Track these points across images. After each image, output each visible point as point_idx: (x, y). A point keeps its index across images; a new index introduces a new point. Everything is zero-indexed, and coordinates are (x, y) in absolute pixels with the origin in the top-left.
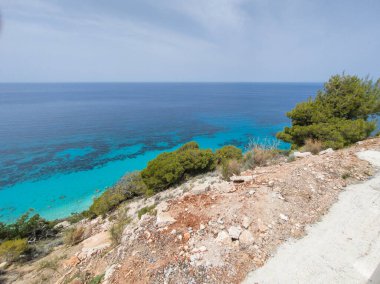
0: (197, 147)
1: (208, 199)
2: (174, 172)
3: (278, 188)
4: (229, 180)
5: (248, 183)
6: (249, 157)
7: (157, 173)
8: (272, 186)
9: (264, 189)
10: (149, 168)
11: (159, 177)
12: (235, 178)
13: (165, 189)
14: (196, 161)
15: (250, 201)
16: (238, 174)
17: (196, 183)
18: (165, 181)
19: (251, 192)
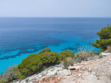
0: (50, 51)
1: (56, 80)
2: (37, 65)
3: (94, 73)
4: (67, 69)
5: (78, 70)
6: (78, 56)
7: (27, 66)
8: (91, 71)
9: (86, 73)
10: (23, 63)
11: (28, 68)
12: (70, 67)
13: (31, 75)
14: (50, 58)
15: (79, 80)
16: (72, 65)
17: (49, 71)
18: (32, 70)
19: (80, 75)
